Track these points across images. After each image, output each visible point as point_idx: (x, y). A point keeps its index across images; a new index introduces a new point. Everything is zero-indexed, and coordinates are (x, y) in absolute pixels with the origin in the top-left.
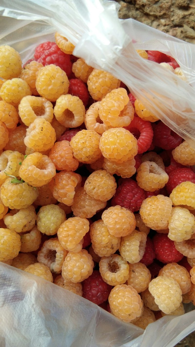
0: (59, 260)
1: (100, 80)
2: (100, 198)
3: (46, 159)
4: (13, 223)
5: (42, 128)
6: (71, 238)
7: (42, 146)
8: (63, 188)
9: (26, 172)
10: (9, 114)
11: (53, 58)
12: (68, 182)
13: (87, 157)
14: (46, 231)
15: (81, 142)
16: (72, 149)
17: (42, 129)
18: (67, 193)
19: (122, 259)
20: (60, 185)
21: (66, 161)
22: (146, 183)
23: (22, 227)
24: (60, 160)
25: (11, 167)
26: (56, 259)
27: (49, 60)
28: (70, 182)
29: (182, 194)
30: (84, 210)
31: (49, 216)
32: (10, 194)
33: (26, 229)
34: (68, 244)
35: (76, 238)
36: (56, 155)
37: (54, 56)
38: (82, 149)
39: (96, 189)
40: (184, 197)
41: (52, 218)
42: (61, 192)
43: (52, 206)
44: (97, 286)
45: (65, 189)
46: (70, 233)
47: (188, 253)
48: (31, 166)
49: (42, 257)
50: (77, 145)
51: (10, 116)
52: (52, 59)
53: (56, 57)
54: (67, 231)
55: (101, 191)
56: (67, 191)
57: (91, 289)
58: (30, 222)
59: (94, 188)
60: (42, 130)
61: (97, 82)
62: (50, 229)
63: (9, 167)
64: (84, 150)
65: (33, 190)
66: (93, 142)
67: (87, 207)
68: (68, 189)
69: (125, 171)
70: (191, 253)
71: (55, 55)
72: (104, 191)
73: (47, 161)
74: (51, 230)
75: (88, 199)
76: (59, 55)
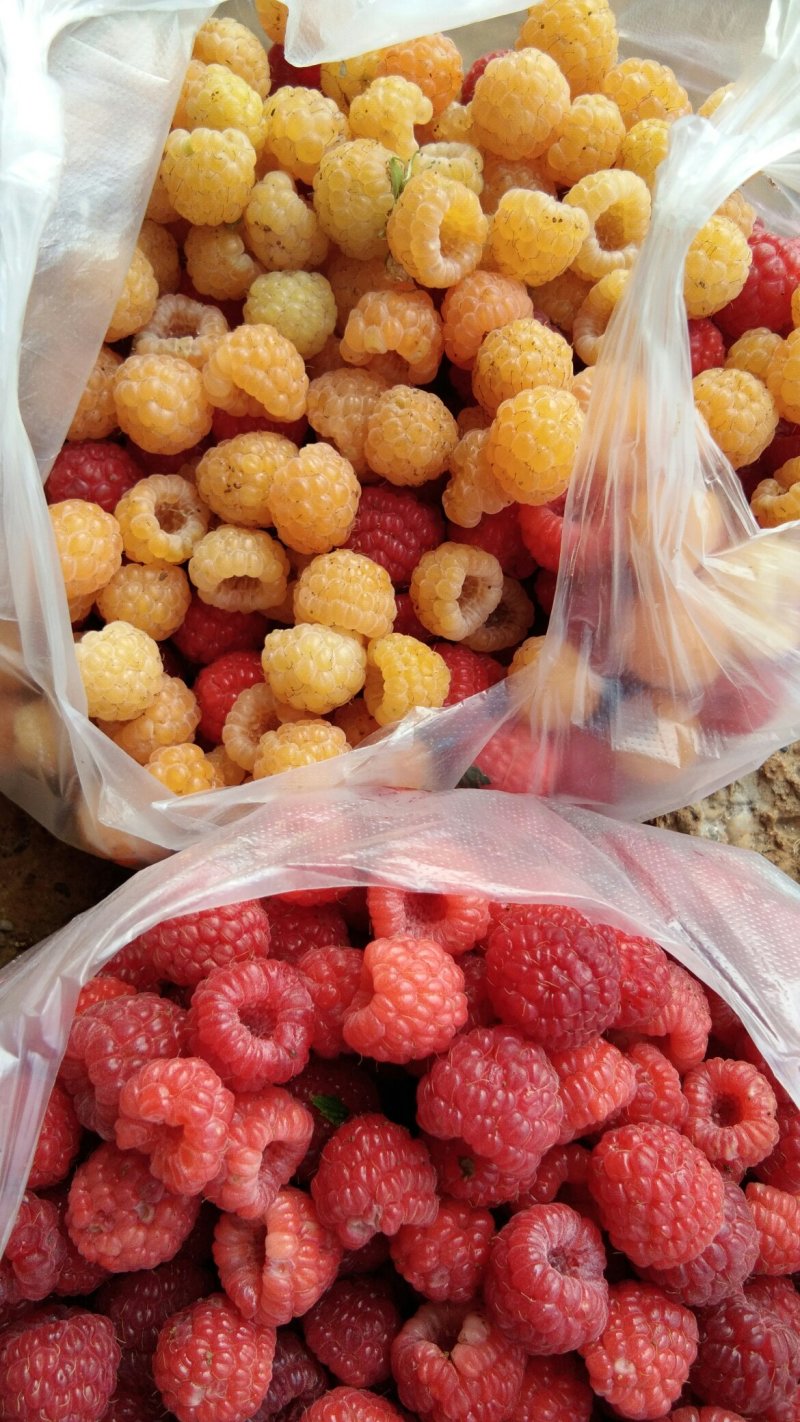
0: (174, 347)
1: (728, 395)
2: (374, 429)
3: (471, 256)
4: (273, 191)
5: (561, 220)
6: (246, 354)
7: (509, 236)
8: (393, 312)
9: (429, 185)
10: (589, 145)
11: (772, 262)
12: (414, 324)
13: (492, 364)
14: (257, 298)
15: (535, 339)
16: (510, 320)
17: (558, 219)
18: (378, 324)
19: (196, 540)
20: (399, 304)
21: (473, 311)
22: (436, 562)
23: (265, 221)
24: (474, 294)
25: (434, 166)
26: (176, 340)
27: (764, 250)
28: (412, 330)
29: (414, 659)
30: (334, 396)
31: (301, 297)
32: (358, 158)
33: (257, 236)
34: (230, 350)
35: (249, 371)
36: (486, 282)
37: (777, 263)
38: (514, 342)
39: (400, 411)
40: (406, 669)
41: (297, 306)
42: (381, 308)
43: (330, 309)
44: (106, 475)
45: (390, 317)
46: (261, 350)
47: (237, 721)
48: (448, 196)
49: (173, 305)
50: (524, 329)
51: (584, 148)
52: (769, 257)
53: (777, 269)
54: (267, 343)
55: (397, 425)
56: (386, 324)
57: (95, 459)
58: (279, 243)
59: (401, 405)
60: (554, 220)
61: (721, 387)
62: (265, 307)
63: (434, 162)
64: (513, 349)
65: (377, 230)
66: (539, 375)
67: (341, 402)
68: (393, 325)
69: (463, 483)
70: (237, 728)
71: (782, 266)
72: (397, 433)
73: (466, 257)
74: (263, 311)
75: (366, 401)
76: (784, 278)
